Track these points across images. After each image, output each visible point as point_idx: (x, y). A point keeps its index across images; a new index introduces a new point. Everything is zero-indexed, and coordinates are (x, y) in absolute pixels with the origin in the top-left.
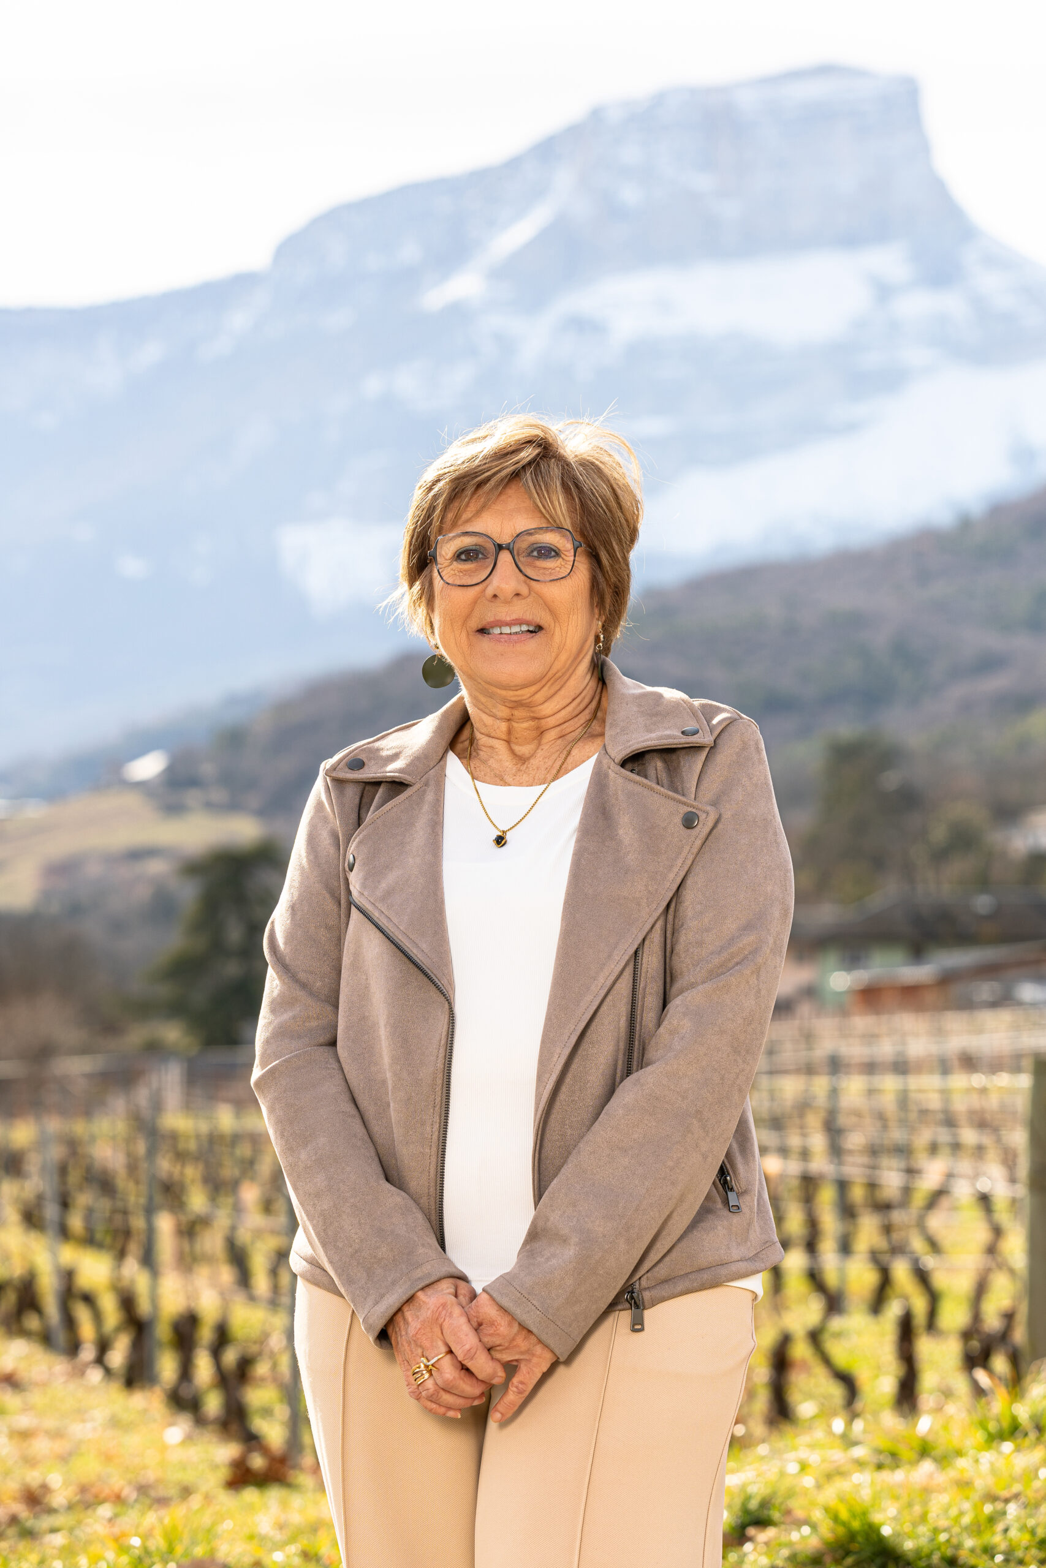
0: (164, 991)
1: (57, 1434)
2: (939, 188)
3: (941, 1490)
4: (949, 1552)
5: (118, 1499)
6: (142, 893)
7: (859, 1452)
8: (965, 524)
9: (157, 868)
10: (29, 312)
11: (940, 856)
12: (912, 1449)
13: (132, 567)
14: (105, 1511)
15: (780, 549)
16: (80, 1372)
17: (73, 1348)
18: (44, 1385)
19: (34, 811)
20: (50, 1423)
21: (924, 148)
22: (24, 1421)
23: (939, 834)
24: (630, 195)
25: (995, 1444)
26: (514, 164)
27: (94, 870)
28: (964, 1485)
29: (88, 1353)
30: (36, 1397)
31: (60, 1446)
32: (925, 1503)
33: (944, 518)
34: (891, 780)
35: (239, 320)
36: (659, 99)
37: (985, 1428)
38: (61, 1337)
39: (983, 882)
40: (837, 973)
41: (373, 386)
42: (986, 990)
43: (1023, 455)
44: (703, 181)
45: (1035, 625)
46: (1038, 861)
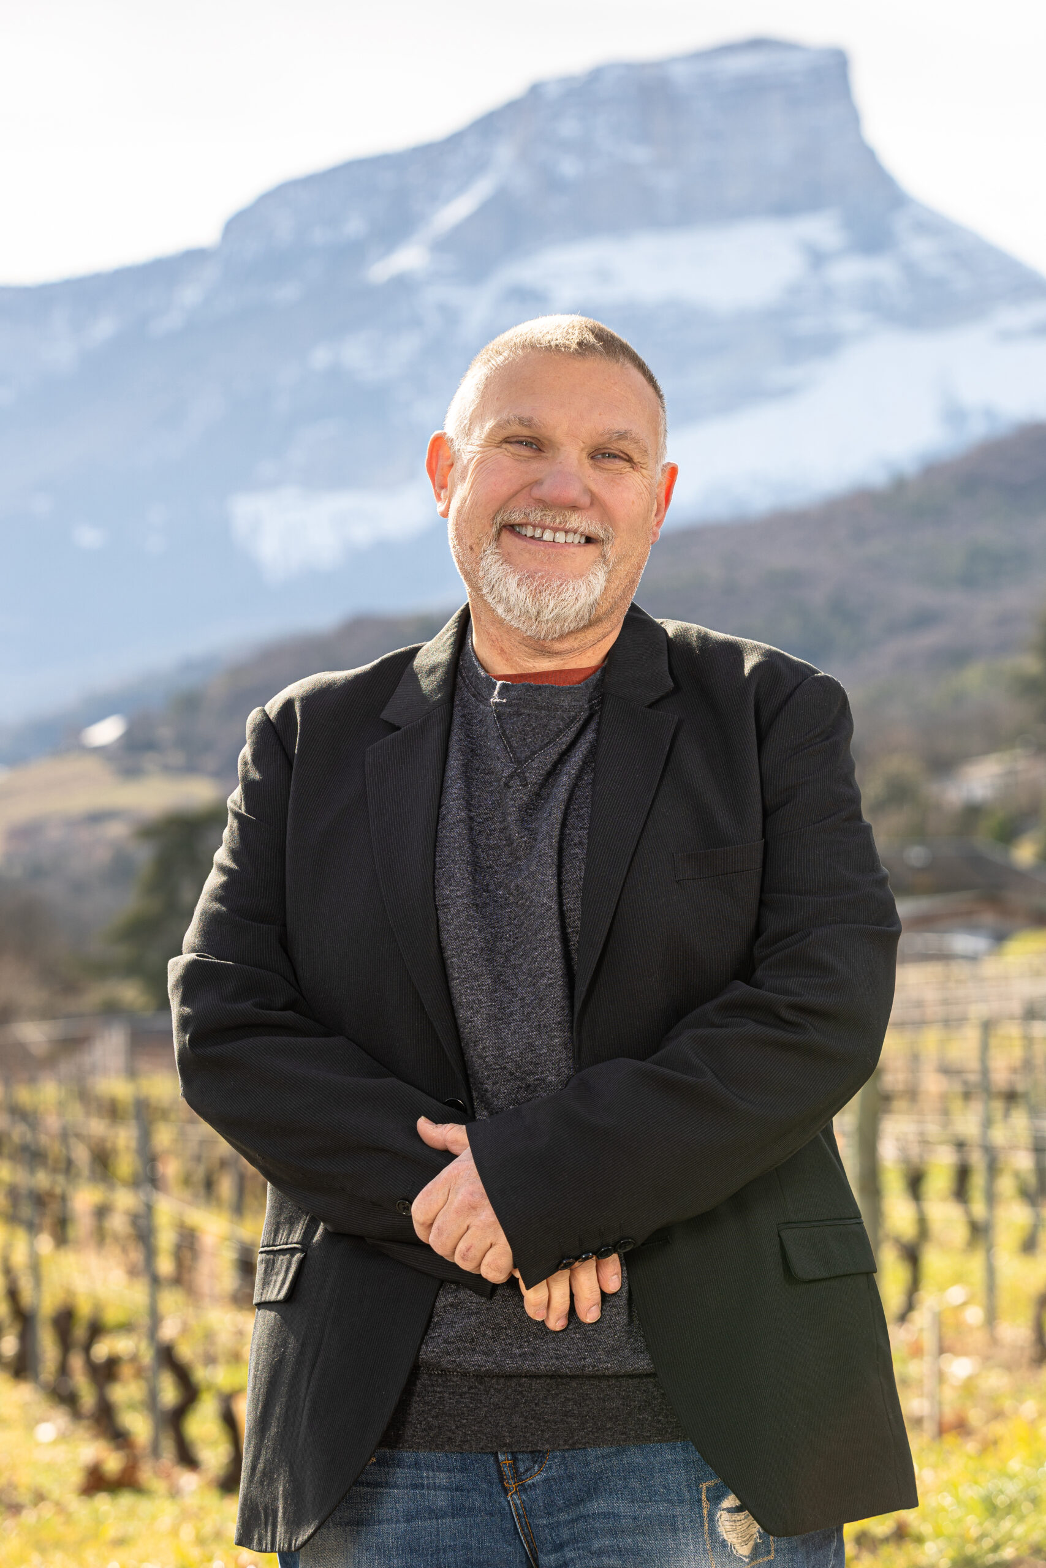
0: (122, 952)
2: (869, 156)
6: (102, 856)
8: (900, 485)
9: (117, 830)
11: (877, 807)
13: (89, 537)
21: (853, 118)
23: (876, 785)
24: (569, 167)
26: (455, 140)
27: (54, 834)
33: (878, 478)
35: (190, 295)
36: (596, 75)
39: (918, 834)
41: (321, 357)
43: (955, 415)
44: (640, 154)
45: (968, 581)
46: (973, 812)
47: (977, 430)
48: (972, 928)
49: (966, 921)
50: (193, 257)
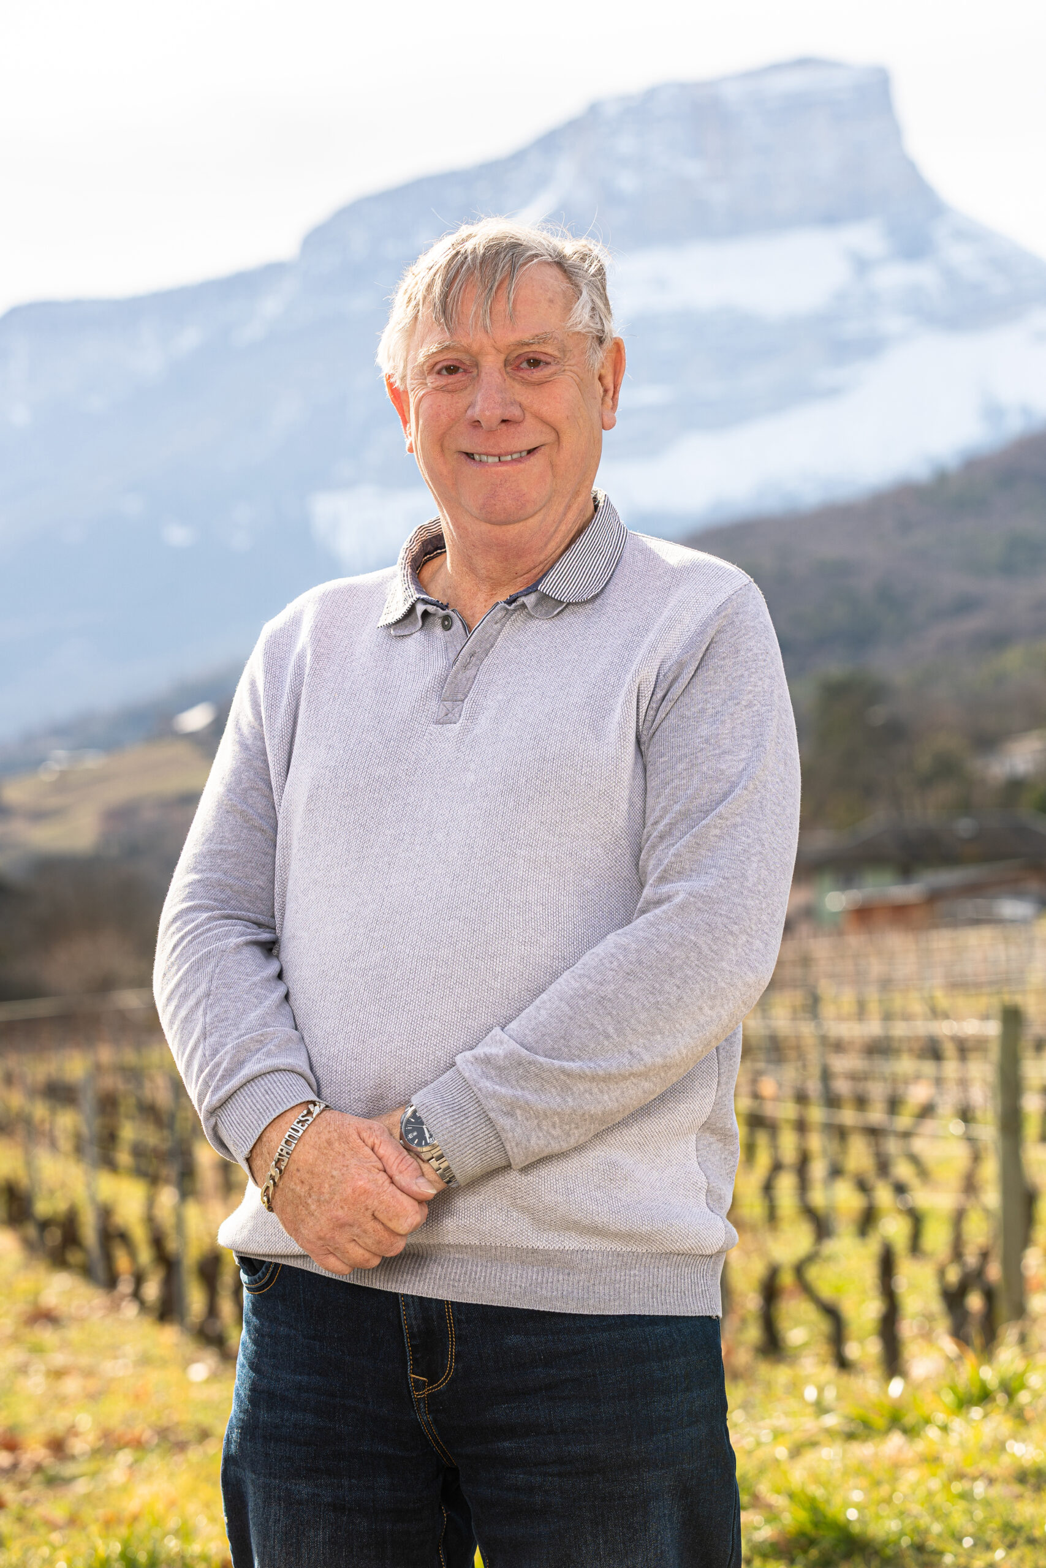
1: (89, 1373)
2: (910, 168)
3: (910, 1467)
4: (917, 1539)
5: (138, 1445)
7: (831, 1421)
8: (942, 478)
10: (76, 304)
11: (926, 782)
12: (882, 1416)
13: (178, 535)
14: (125, 1457)
15: (772, 504)
16: (115, 1307)
17: (111, 1282)
18: (81, 1320)
19: (93, 762)
20: (84, 1361)
21: (895, 132)
22: (59, 1359)
23: (924, 761)
24: (627, 182)
25: (964, 1410)
26: (518, 158)
27: (148, 816)
28: (932, 1460)
29: (125, 1286)
30: (73, 1334)
31: (92, 1385)
32: (894, 1480)
33: (921, 472)
34: (879, 714)
35: (271, 306)
36: (651, 94)
37: (955, 1392)
38: (100, 1271)
39: (965, 806)
40: (831, 893)
42: (969, 907)
43: (993, 412)
44: (693, 168)
45: (1008, 568)
46: (1015, 786)
47: (1014, 426)
48: (1018, 894)
49: (1013, 888)
50: (272, 272)
